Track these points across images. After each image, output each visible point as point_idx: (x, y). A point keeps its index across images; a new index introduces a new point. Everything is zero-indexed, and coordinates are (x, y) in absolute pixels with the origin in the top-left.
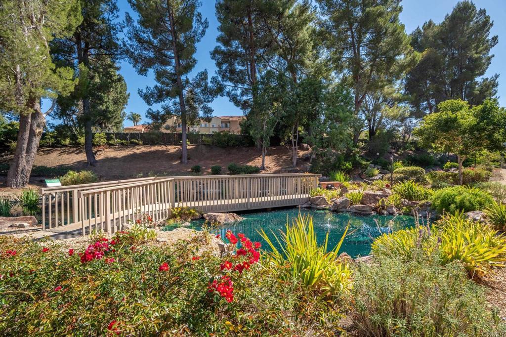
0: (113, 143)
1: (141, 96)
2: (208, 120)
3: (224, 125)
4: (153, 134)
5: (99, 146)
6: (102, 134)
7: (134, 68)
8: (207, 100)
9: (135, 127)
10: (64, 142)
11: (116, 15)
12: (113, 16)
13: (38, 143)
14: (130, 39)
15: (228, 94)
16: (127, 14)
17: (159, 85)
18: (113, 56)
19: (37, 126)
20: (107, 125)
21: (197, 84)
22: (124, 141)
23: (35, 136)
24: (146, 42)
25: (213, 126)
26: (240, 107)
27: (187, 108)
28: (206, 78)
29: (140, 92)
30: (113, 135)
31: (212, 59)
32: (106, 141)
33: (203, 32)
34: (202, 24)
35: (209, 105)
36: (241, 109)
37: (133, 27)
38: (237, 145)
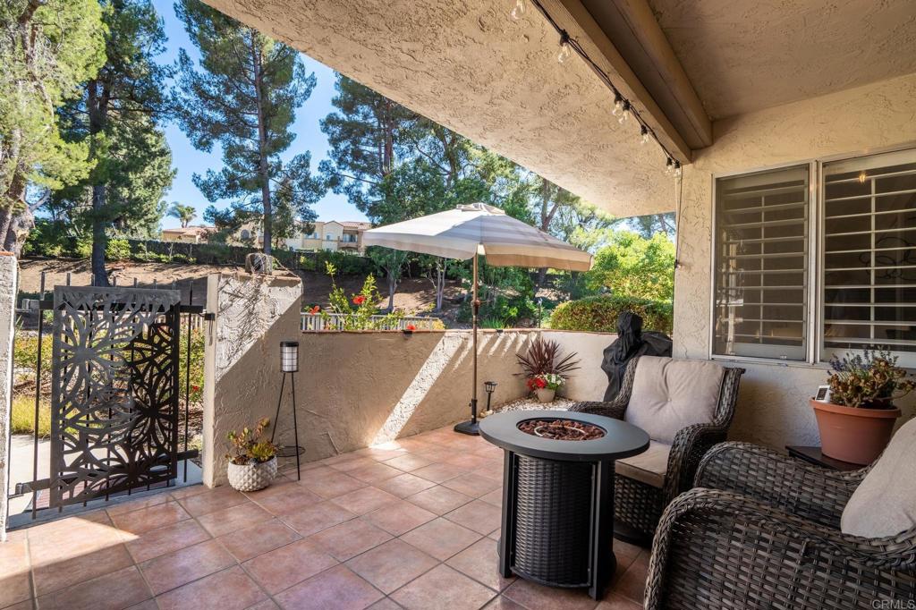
0: (141, 257)
1: (197, 186)
2: (308, 230)
3: (348, 236)
4: (214, 248)
5: (116, 261)
6: (124, 242)
7: (189, 139)
8: (308, 199)
9: (183, 230)
10: (51, 251)
11: (161, 48)
12: (157, 48)
13: (19, 252)
14: (185, 90)
15: (348, 190)
16: (183, 51)
17: (230, 169)
18: (152, 113)
19: (19, 225)
20: (128, 222)
21: (293, 173)
22: (162, 256)
23: (15, 241)
24: (212, 98)
25: (328, 237)
26: (365, 213)
27: (275, 210)
28: (307, 164)
29: (196, 179)
30: (143, 243)
31: (323, 131)
32: (129, 254)
33: (308, 93)
34: (305, 80)
35: (312, 207)
36: (367, 215)
37: (192, 72)
38: (356, 274)
